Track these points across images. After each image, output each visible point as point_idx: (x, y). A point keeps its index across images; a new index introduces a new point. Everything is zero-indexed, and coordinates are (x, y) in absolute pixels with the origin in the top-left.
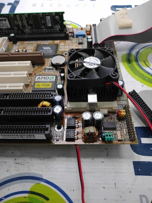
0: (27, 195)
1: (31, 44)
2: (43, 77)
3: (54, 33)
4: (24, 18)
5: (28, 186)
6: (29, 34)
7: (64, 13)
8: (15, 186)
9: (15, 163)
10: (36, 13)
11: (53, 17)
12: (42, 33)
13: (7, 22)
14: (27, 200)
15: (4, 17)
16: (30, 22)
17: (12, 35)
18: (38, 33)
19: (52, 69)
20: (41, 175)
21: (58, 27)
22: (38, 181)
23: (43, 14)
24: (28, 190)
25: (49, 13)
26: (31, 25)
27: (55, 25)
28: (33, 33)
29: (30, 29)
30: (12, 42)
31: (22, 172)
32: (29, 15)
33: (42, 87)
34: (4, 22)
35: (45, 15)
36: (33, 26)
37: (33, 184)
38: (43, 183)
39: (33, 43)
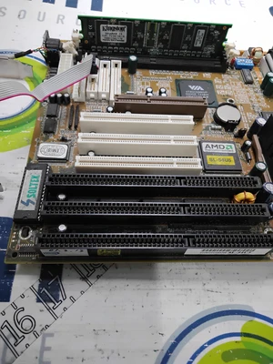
0: (239, 339)
1: (162, 76)
2: (215, 144)
3: (201, 59)
4: (157, 28)
5: (237, 324)
6: (157, 57)
7: (230, 26)
8: (217, 325)
9: (204, 290)
10: (181, 23)
11: (209, 31)
12: (179, 58)
13: (125, 33)
14: (242, 346)
15: (122, 24)
16: (166, 37)
17: (133, 58)
18: (172, 57)
19: (220, 130)
20: (250, 307)
21: (210, 49)
22: (250, 318)
23: (195, 24)
24: (240, 331)
25: (205, 24)
26: (165, 42)
27: (206, 45)
28: (163, 56)
29: (160, 48)
30: (126, 71)
31: (220, 304)
32: (169, 23)
33: (219, 163)
34: (118, 32)
35: (197, 26)
36: (169, 43)
37: (244, 322)
38: (257, 319)
39: (165, 76)
